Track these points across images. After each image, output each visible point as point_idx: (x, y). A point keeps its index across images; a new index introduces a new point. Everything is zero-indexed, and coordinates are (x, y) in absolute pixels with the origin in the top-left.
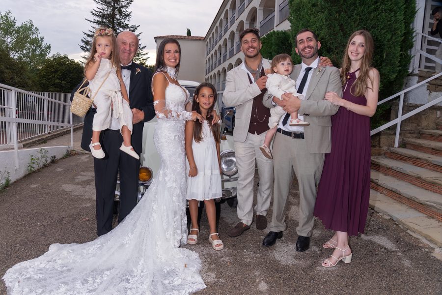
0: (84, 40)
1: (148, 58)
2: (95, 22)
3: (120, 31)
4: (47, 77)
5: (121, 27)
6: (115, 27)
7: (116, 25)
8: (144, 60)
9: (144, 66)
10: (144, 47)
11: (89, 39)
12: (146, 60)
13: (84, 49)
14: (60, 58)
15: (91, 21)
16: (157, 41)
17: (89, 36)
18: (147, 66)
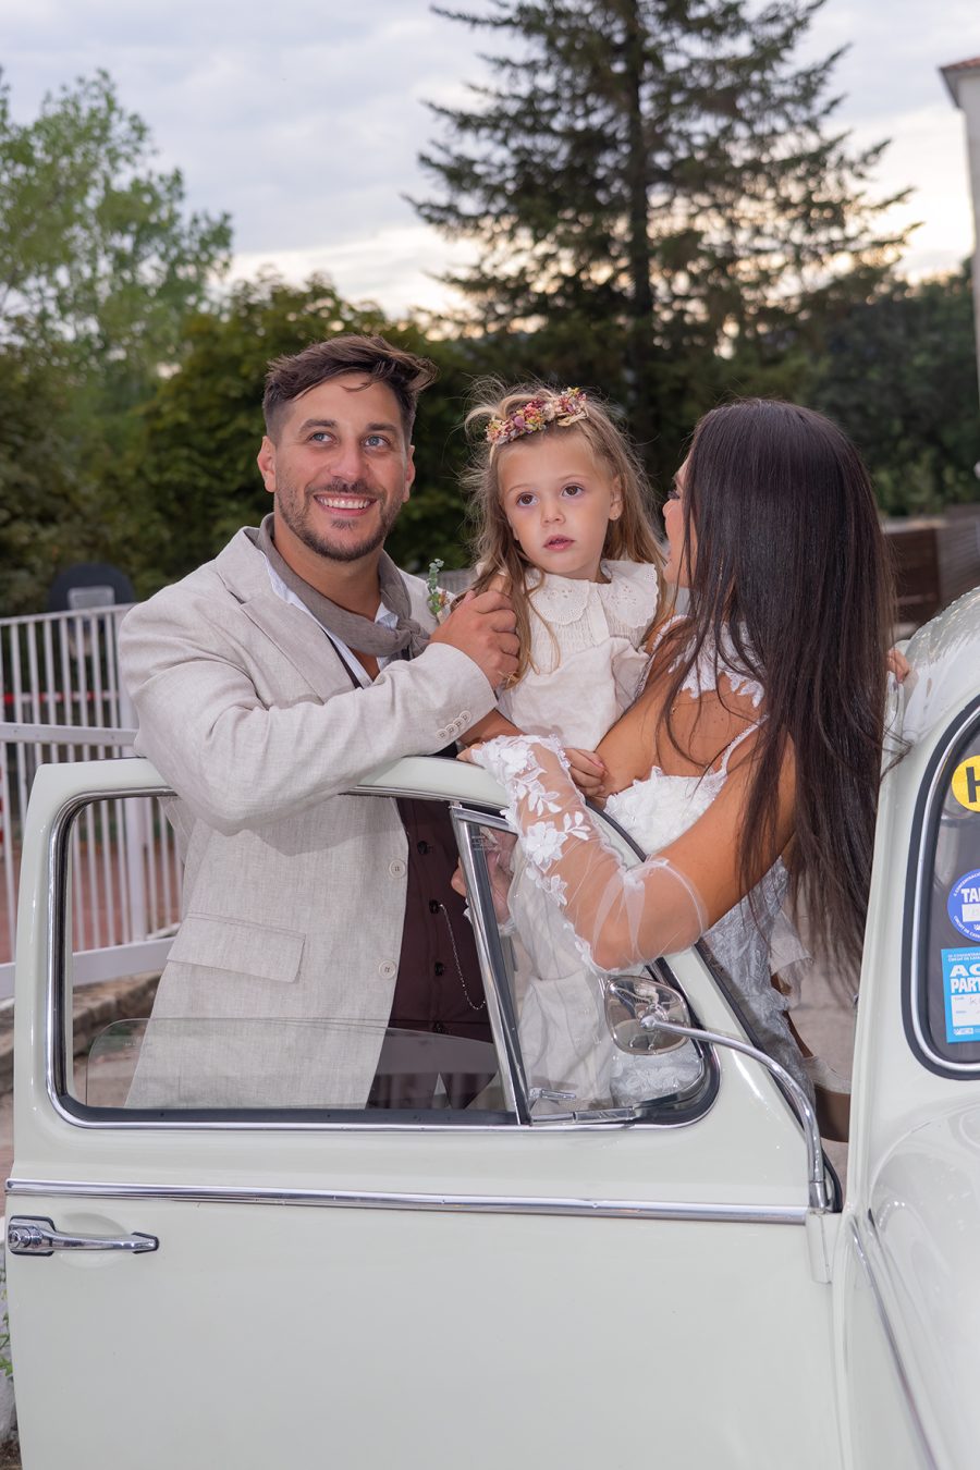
0: (439, 157)
1: (915, 226)
2: (508, 22)
3: (682, 62)
4: (200, 439)
5: (692, 27)
6: (647, 35)
7: (651, 23)
8: (879, 244)
9: (883, 289)
10: (877, 150)
11: (475, 147)
12: (901, 241)
13: (441, 222)
14: (284, 298)
15: (475, 21)
16: (968, 89)
17: (466, 122)
18: (903, 286)
